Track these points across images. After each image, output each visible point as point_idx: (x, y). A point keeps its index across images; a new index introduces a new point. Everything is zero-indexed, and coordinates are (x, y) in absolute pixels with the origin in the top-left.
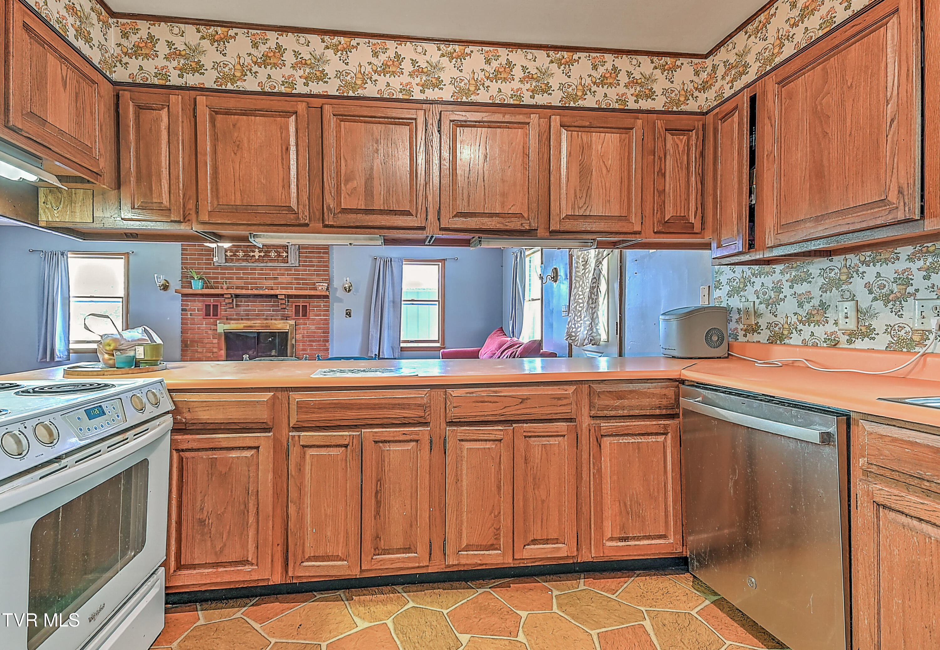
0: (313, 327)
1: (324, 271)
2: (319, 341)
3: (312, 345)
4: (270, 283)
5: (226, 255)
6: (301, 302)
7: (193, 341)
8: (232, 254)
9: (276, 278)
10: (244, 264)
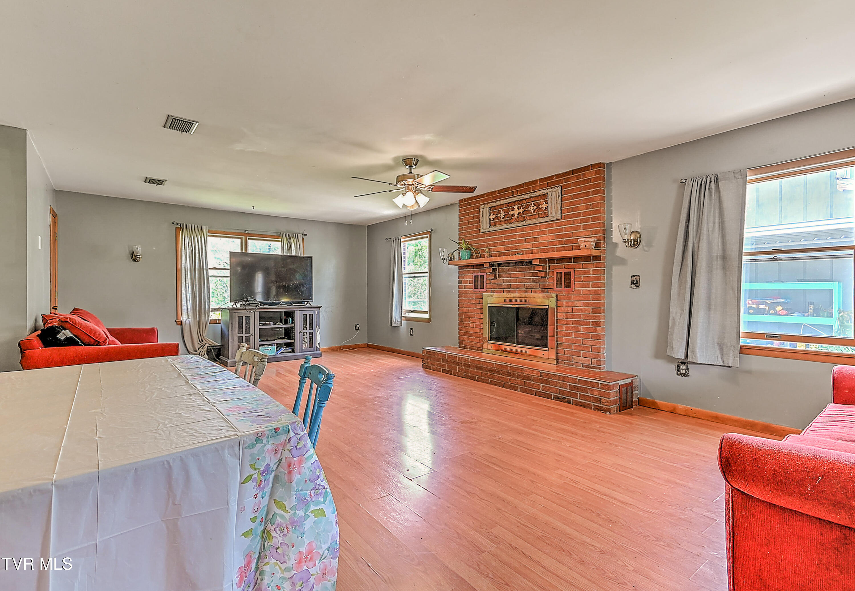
0: (579, 303)
1: (593, 219)
2: (587, 323)
3: (577, 329)
4: (528, 246)
5: (490, 219)
6: (564, 268)
7: (466, 316)
8: (495, 216)
9: (536, 239)
10: (505, 226)
